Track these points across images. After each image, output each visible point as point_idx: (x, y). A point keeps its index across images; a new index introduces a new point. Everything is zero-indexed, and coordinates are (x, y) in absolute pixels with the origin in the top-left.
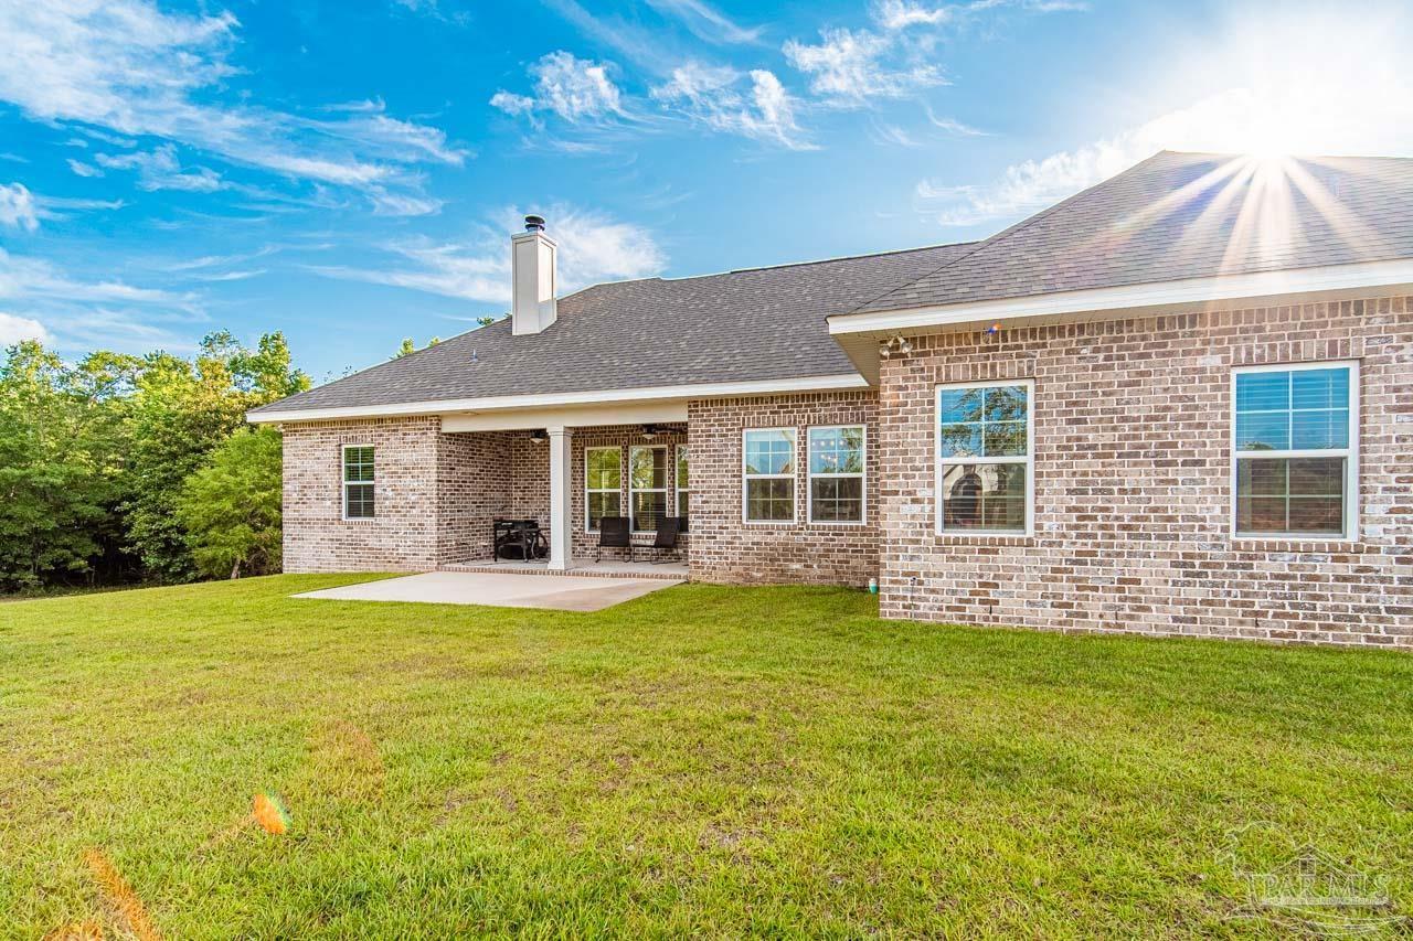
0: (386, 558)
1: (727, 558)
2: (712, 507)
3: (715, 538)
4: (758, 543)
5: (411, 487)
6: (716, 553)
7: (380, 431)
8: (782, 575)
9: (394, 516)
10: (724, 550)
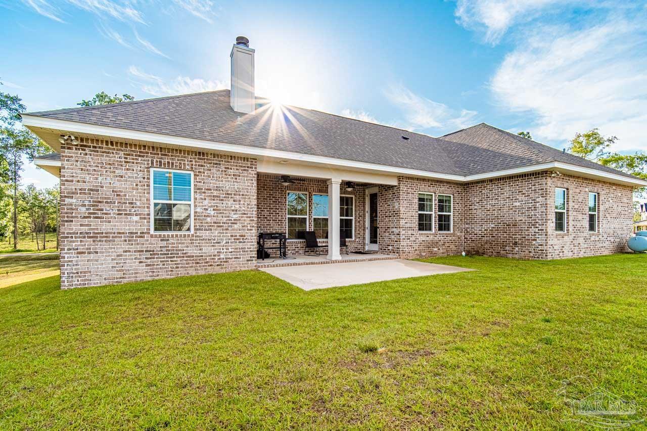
0: (207, 262)
1: (414, 248)
2: (408, 225)
3: (409, 239)
4: (424, 241)
5: (233, 208)
6: (410, 246)
7: (202, 162)
8: (431, 254)
9: (216, 230)
10: (413, 244)
